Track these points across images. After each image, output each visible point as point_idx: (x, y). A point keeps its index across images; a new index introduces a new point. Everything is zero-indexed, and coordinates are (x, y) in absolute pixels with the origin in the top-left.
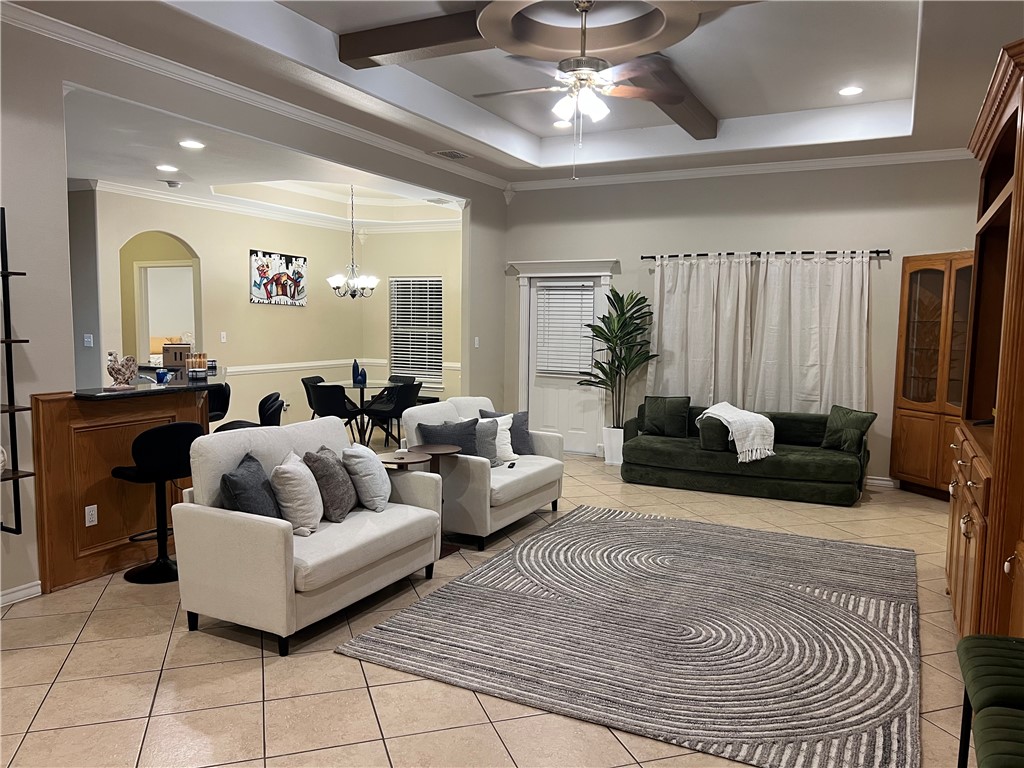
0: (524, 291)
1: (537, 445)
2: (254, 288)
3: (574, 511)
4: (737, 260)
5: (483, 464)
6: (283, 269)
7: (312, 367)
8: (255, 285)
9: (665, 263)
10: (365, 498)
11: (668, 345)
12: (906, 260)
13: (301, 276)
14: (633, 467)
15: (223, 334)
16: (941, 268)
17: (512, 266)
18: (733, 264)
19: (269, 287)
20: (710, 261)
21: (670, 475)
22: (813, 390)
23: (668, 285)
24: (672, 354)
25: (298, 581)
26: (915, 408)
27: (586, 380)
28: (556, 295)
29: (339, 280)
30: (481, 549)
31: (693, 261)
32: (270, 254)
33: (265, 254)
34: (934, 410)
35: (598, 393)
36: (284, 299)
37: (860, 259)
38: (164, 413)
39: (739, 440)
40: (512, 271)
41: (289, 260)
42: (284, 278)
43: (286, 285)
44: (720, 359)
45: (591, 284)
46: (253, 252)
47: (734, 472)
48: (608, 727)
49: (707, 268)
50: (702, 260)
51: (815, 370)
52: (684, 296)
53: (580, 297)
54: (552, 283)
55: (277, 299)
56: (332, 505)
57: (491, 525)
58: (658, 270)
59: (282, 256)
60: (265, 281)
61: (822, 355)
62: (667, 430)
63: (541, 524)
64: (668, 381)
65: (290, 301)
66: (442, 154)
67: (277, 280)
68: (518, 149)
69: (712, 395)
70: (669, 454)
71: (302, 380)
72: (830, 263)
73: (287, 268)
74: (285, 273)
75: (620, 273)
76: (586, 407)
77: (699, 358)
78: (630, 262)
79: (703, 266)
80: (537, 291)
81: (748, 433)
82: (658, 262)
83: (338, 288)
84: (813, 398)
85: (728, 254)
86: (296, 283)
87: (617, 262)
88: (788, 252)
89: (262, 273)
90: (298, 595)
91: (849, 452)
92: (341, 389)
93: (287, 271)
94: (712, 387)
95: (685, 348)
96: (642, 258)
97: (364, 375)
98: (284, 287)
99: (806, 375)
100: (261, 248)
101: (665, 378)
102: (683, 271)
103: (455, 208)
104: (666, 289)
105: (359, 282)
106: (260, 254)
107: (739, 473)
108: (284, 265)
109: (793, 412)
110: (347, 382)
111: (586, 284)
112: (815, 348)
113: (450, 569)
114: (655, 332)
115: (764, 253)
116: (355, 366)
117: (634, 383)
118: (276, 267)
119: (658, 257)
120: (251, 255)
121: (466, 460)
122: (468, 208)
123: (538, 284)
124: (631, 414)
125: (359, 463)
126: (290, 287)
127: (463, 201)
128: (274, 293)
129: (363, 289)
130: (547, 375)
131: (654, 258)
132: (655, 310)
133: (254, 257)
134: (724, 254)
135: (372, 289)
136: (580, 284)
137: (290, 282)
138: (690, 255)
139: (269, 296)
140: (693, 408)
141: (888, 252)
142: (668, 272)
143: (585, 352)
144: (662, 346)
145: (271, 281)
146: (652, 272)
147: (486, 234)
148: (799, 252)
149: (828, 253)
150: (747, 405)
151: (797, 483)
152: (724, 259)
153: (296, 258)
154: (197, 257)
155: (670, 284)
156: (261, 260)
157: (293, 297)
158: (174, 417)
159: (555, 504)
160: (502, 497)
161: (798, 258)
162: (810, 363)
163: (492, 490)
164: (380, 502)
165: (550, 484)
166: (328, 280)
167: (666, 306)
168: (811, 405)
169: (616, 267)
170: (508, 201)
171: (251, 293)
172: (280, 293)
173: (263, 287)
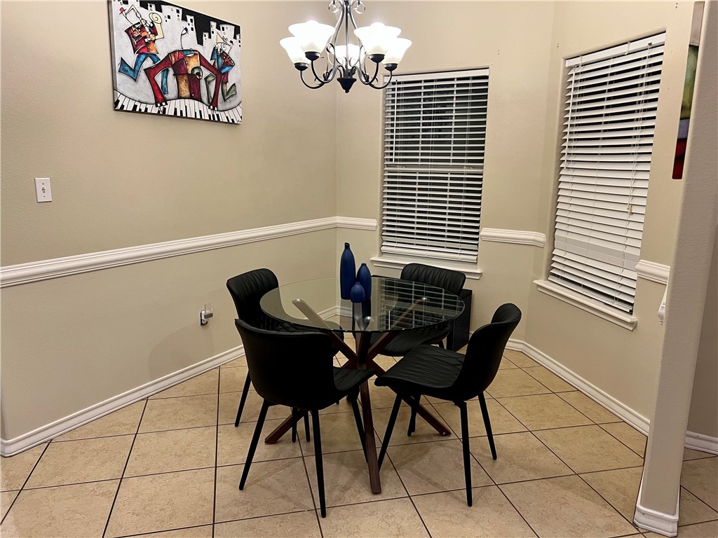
2: (120, 78)
19: (159, 78)
32: (158, 4)
36: (193, 107)
41: (203, 24)
42: (193, 63)
43: (196, 79)
55: (180, 105)
59: (186, 13)
65: (207, 112)
67: (176, 63)
71: (228, 281)
73: (200, 42)
74: (196, 53)
93: (198, 48)
97: (366, 282)
98: (194, 81)
108: (193, 34)
116: (347, 259)
118: (175, 34)
126: (208, 83)
128: (172, 93)
137: (206, 73)
139: (160, 96)
145: (164, 65)
153: (220, 23)
157: (213, 103)
171: (114, 89)
172: (186, 92)
173: (143, 76)
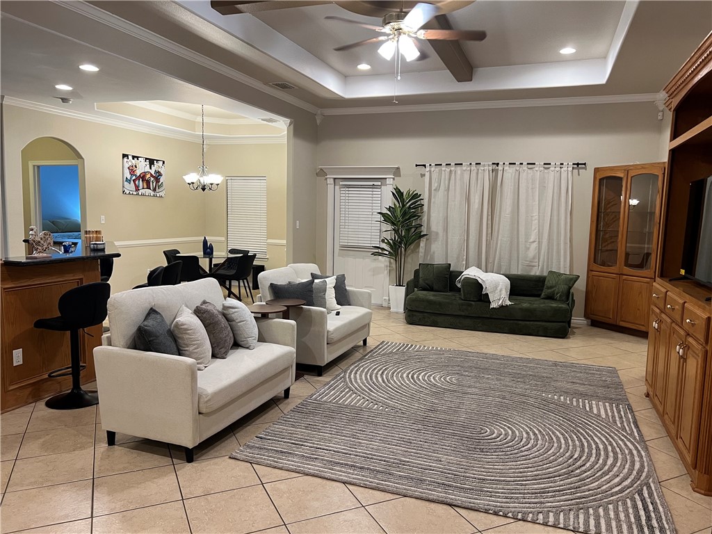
0: (331, 188)
1: (352, 299)
2: (126, 183)
3: (379, 345)
4: (482, 168)
5: (322, 312)
6: (147, 169)
7: (171, 243)
8: (126, 181)
9: (433, 169)
10: (240, 339)
11: (434, 228)
12: (597, 170)
13: (161, 175)
14: (414, 313)
15: (103, 217)
16: (620, 175)
17: (321, 169)
18: (480, 171)
19: (137, 182)
20: (464, 168)
21: (440, 319)
22: (534, 258)
23: (434, 185)
24: (437, 234)
25: (201, 405)
26: (602, 270)
27: (378, 252)
28: (353, 191)
29: (192, 177)
30: (320, 375)
31: (452, 169)
32: (138, 158)
33: (134, 157)
34: (615, 272)
35: (383, 261)
36: (148, 191)
37: (566, 169)
38: (74, 276)
39: (491, 292)
40: (322, 173)
41: (152, 162)
42: (148, 176)
43: (149, 181)
44: (471, 237)
45: (380, 183)
46: (124, 156)
47: (484, 316)
48: (450, 505)
49: (462, 174)
50: (459, 168)
51: (535, 245)
52: (446, 193)
53: (371, 193)
54: (350, 182)
55: (143, 191)
56: (218, 346)
57: (328, 358)
58: (427, 175)
59: (146, 159)
60: (134, 178)
61: (540, 234)
62: (435, 287)
63: (358, 355)
64: (434, 253)
65: (152, 193)
66: (276, 85)
67: (143, 177)
68: (331, 84)
69: (464, 262)
70: (440, 304)
71: (164, 252)
72: (546, 171)
73: (151, 168)
75: (400, 176)
76: (375, 272)
77: (455, 238)
78: (408, 169)
79: (459, 172)
80: (340, 188)
81: (496, 287)
82: (428, 169)
83: (193, 183)
84: (533, 264)
85: (476, 164)
86: (157, 180)
87: (398, 168)
88: (518, 163)
89: (132, 171)
90: (201, 415)
91: (561, 301)
92: (195, 259)
93: (150, 171)
94: (465, 257)
95: (446, 230)
96: (417, 165)
97: (211, 248)
98: (148, 182)
99: (529, 248)
100: (131, 153)
101: (432, 251)
102: (445, 175)
103: (281, 126)
104: (433, 188)
105: (208, 179)
106: (130, 157)
107: (488, 316)
108: (148, 166)
109: (519, 273)
110: (199, 253)
111: (375, 183)
112: (535, 229)
113: (302, 390)
114: (425, 218)
115: (501, 163)
116: (205, 242)
117: (409, 255)
118: (142, 167)
119: (427, 165)
120: (123, 158)
121: (309, 310)
122: (292, 126)
123: (341, 183)
124: (409, 277)
125: (235, 312)
126: (153, 183)
127: (288, 121)
128: (141, 187)
129: (212, 184)
130: (347, 248)
131: (425, 166)
132: (425, 202)
133: (125, 159)
134: (474, 164)
135: (218, 185)
136: (371, 183)
137: (152, 179)
138: (450, 164)
139: (137, 189)
140: (452, 272)
141: (585, 164)
142: (435, 176)
143: (375, 232)
144: (430, 228)
145: (138, 178)
146: (423, 175)
147: (304, 145)
148: (525, 163)
149: (544, 164)
150: (489, 270)
151: (528, 323)
152: (474, 168)
153: (157, 161)
154: (82, 158)
155: (436, 185)
156: (131, 162)
157: (155, 190)
158: (81, 279)
159: (365, 341)
160: (335, 337)
161: (525, 167)
162: (532, 240)
163: (328, 332)
164: (253, 340)
165: (362, 327)
166: (184, 177)
167: (433, 200)
168: (532, 269)
169: (397, 172)
170: (318, 122)
171: (123, 187)
172: (145, 187)
173: (132, 182)
